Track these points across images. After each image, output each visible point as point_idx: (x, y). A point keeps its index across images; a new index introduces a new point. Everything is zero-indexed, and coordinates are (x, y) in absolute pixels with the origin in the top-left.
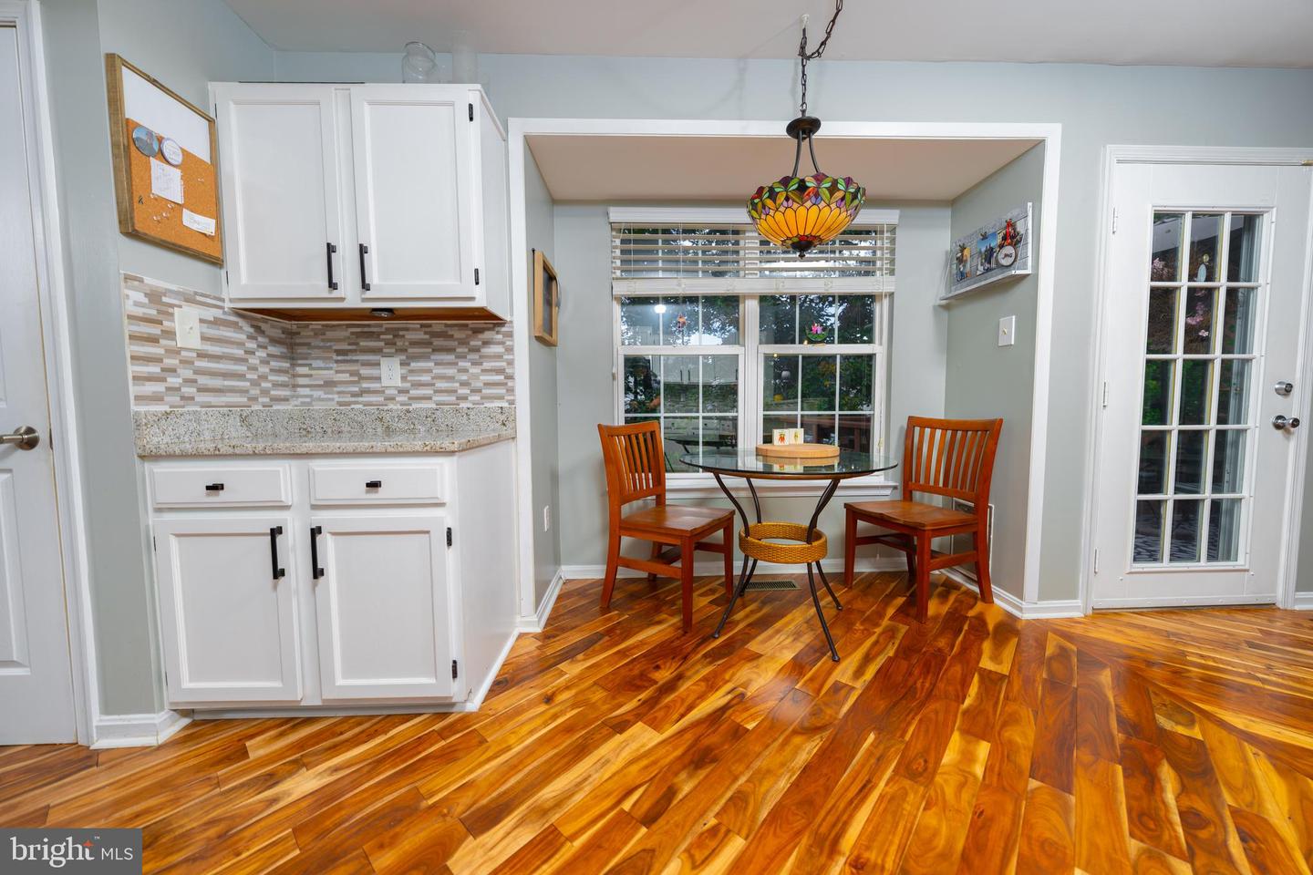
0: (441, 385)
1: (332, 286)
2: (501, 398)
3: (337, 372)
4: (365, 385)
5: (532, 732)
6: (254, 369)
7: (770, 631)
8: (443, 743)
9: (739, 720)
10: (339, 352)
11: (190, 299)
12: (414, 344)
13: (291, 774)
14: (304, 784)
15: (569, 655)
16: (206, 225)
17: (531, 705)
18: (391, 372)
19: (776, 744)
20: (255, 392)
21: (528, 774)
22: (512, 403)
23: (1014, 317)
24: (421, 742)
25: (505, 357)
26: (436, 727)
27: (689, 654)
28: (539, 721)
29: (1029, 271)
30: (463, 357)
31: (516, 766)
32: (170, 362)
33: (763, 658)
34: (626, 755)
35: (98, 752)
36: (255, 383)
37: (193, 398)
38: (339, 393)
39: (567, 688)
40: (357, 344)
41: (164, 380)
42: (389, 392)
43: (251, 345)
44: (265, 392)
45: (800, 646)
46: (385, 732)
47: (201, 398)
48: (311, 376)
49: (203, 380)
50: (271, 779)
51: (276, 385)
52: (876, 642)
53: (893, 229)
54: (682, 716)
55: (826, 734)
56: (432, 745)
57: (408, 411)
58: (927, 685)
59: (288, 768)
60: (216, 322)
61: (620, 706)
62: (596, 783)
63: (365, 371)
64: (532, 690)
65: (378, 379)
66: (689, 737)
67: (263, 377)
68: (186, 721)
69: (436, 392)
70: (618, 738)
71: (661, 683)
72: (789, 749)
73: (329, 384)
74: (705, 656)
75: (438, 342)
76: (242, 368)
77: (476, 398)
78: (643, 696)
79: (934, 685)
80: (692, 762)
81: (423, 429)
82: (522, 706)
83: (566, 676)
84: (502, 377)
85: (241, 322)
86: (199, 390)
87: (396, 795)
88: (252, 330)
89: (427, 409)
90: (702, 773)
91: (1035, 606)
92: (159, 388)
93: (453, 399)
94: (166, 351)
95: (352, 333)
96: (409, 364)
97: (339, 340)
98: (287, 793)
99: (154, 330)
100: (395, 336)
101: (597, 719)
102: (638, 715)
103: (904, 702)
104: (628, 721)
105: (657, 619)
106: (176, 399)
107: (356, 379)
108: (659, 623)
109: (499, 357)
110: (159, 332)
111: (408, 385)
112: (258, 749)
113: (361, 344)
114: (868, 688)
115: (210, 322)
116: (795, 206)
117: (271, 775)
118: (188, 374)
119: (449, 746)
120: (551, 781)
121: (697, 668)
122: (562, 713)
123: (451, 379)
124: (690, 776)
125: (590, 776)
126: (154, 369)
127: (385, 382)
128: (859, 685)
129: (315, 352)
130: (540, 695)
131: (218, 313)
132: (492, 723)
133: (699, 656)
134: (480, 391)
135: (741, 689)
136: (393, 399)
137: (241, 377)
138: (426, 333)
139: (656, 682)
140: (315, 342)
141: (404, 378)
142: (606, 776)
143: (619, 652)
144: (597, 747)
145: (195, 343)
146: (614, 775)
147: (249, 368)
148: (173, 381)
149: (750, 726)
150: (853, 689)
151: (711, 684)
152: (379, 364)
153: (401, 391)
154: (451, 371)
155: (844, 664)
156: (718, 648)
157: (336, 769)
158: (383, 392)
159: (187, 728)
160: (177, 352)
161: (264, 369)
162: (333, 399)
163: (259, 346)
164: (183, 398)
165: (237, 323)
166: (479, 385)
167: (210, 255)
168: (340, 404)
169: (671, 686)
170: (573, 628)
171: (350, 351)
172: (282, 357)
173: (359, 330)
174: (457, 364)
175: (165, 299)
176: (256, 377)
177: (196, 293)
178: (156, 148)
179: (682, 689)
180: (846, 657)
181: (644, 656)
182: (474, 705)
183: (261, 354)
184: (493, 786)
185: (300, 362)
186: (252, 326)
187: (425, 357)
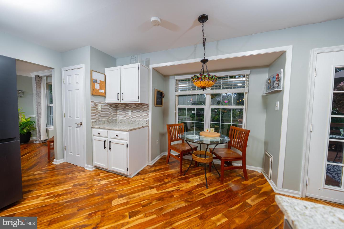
0: (137, 115)
1: (118, 100)
2: (147, 118)
3: (123, 112)
4: (126, 115)
5: (137, 184)
6: (110, 112)
7: (198, 177)
8: (124, 182)
9: (173, 194)
10: (123, 109)
11: (100, 103)
12: (134, 108)
13: (103, 180)
14: (103, 182)
15: (153, 172)
16: (103, 91)
17: (141, 179)
18: (130, 113)
19: (177, 201)
20: (110, 116)
21: (132, 191)
22: (148, 119)
23: (279, 102)
24: (121, 181)
25: (148, 110)
26: (124, 179)
27: (175, 177)
28: (139, 183)
29: (281, 89)
30: (141, 110)
31: (131, 189)
32: (97, 113)
33: (190, 183)
34: (148, 194)
35: (85, 170)
36: (110, 115)
37: (100, 118)
38: (123, 116)
39: (148, 178)
40: (125, 108)
41: (96, 116)
42: (130, 116)
43: (110, 109)
44: (112, 116)
45: (201, 182)
46: (117, 178)
47: (101, 118)
48: (119, 113)
49: (101, 115)
50: (100, 180)
51: (114, 115)
52: (222, 187)
53: (249, 75)
54: (164, 190)
55: (189, 203)
56: (122, 182)
57: (132, 120)
58: (225, 201)
59: (103, 179)
60: (104, 106)
61: (154, 184)
62: (141, 197)
63: (127, 112)
64: (142, 177)
65: (128, 114)
66: (162, 194)
67: (112, 114)
68: (95, 168)
69: (137, 117)
70: (150, 190)
71: (165, 182)
72: (179, 203)
73: (122, 114)
74: (178, 179)
75: (137, 107)
76: (108, 113)
77: (143, 118)
78: (160, 184)
79: (227, 201)
80: (158, 199)
81: (134, 123)
82: (139, 179)
83: (150, 176)
84: (147, 114)
85: (108, 105)
86: (101, 117)
87: (113, 188)
88: (110, 106)
89: (135, 120)
90: (159, 202)
91: (281, 190)
92: (95, 117)
93: (139, 118)
94: (96, 111)
95: (125, 106)
96: (133, 111)
97: (123, 107)
98: (101, 183)
99: (95, 108)
100: (131, 106)
101: (149, 185)
102: (156, 187)
103: (215, 203)
104: (154, 187)
105: (175, 168)
106: (97, 119)
107: (125, 114)
108: (175, 169)
109: (146, 110)
110: (95, 109)
111: (132, 115)
112: (101, 175)
113: (126, 108)
114: (209, 197)
115: (103, 106)
116: (197, 81)
117: (101, 179)
118: (99, 114)
119: (124, 183)
120: (134, 194)
121: (174, 181)
122: (144, 182)
123: (139, 114)
124: (156, 201)
125: (140, 195)
126: (94, 114)
127: (129, 115)
128: (207, 195)
129: (120, 109)
130: (142, 178)
131: (105, 104)
132: (133, 181)
133: (177, 178)
134: (143, 117)
135: (180, 188)
136: (130, 117)
137: (108, 114)
138: (135, 106)
139: (164, 181)
140: (120, 107)
141: (132, 114)
142: (143, 196)
143: (162, 173)
144: (145, 191)
145: (101, 109)
146: (144, 196)
147: (109, 112)
148: (97, 116)
149: (175, 196)
150: (205, 196)
151: (174, 185)
152: (128, 111)
153: (131, 116)
154: (139, 113)
155: (208, 189)
156: (183, 178)
157: (108, 181)
158: (129, 116)
159: (95, 169)
160: (98, 111)
161: (112, 112)
162: (122, 117)
163: (111, 109)
164: (98, 118)
165: (107, 105)
166: (143, 116)
167: (104, 96)
168: (123, 118)
169: (166, 183)
170: (158, 166)
171: (124, 109)
172: (115, 110)
173: (126, 105)
174: (140, 112)
175: (96, 104)
176: (110, 114)
177: (101, 102)
178: (96, 82)
179: (168, 184)
180: (210, 188)
181: (166, 175)
182: (132, 176)
183: (112, 110)
184: (125, 192)
185: (118, 110)
186: (110, 105)
187: (135, 110)
